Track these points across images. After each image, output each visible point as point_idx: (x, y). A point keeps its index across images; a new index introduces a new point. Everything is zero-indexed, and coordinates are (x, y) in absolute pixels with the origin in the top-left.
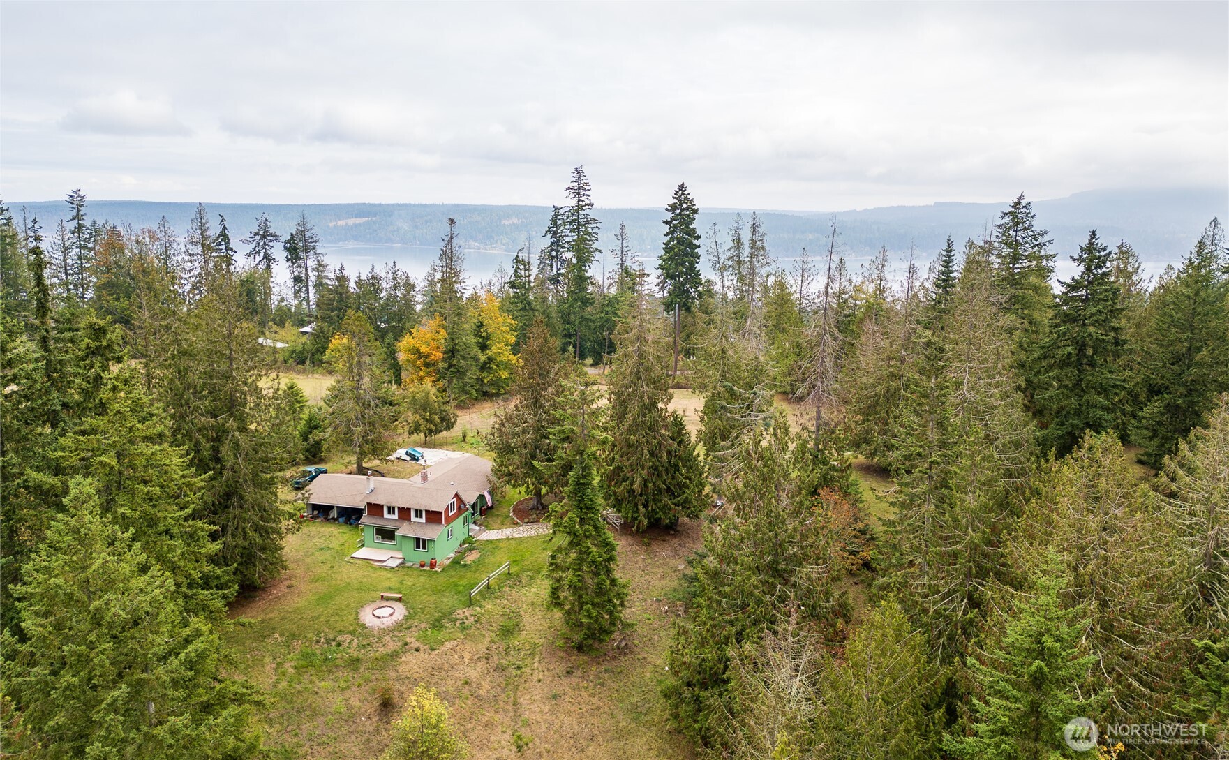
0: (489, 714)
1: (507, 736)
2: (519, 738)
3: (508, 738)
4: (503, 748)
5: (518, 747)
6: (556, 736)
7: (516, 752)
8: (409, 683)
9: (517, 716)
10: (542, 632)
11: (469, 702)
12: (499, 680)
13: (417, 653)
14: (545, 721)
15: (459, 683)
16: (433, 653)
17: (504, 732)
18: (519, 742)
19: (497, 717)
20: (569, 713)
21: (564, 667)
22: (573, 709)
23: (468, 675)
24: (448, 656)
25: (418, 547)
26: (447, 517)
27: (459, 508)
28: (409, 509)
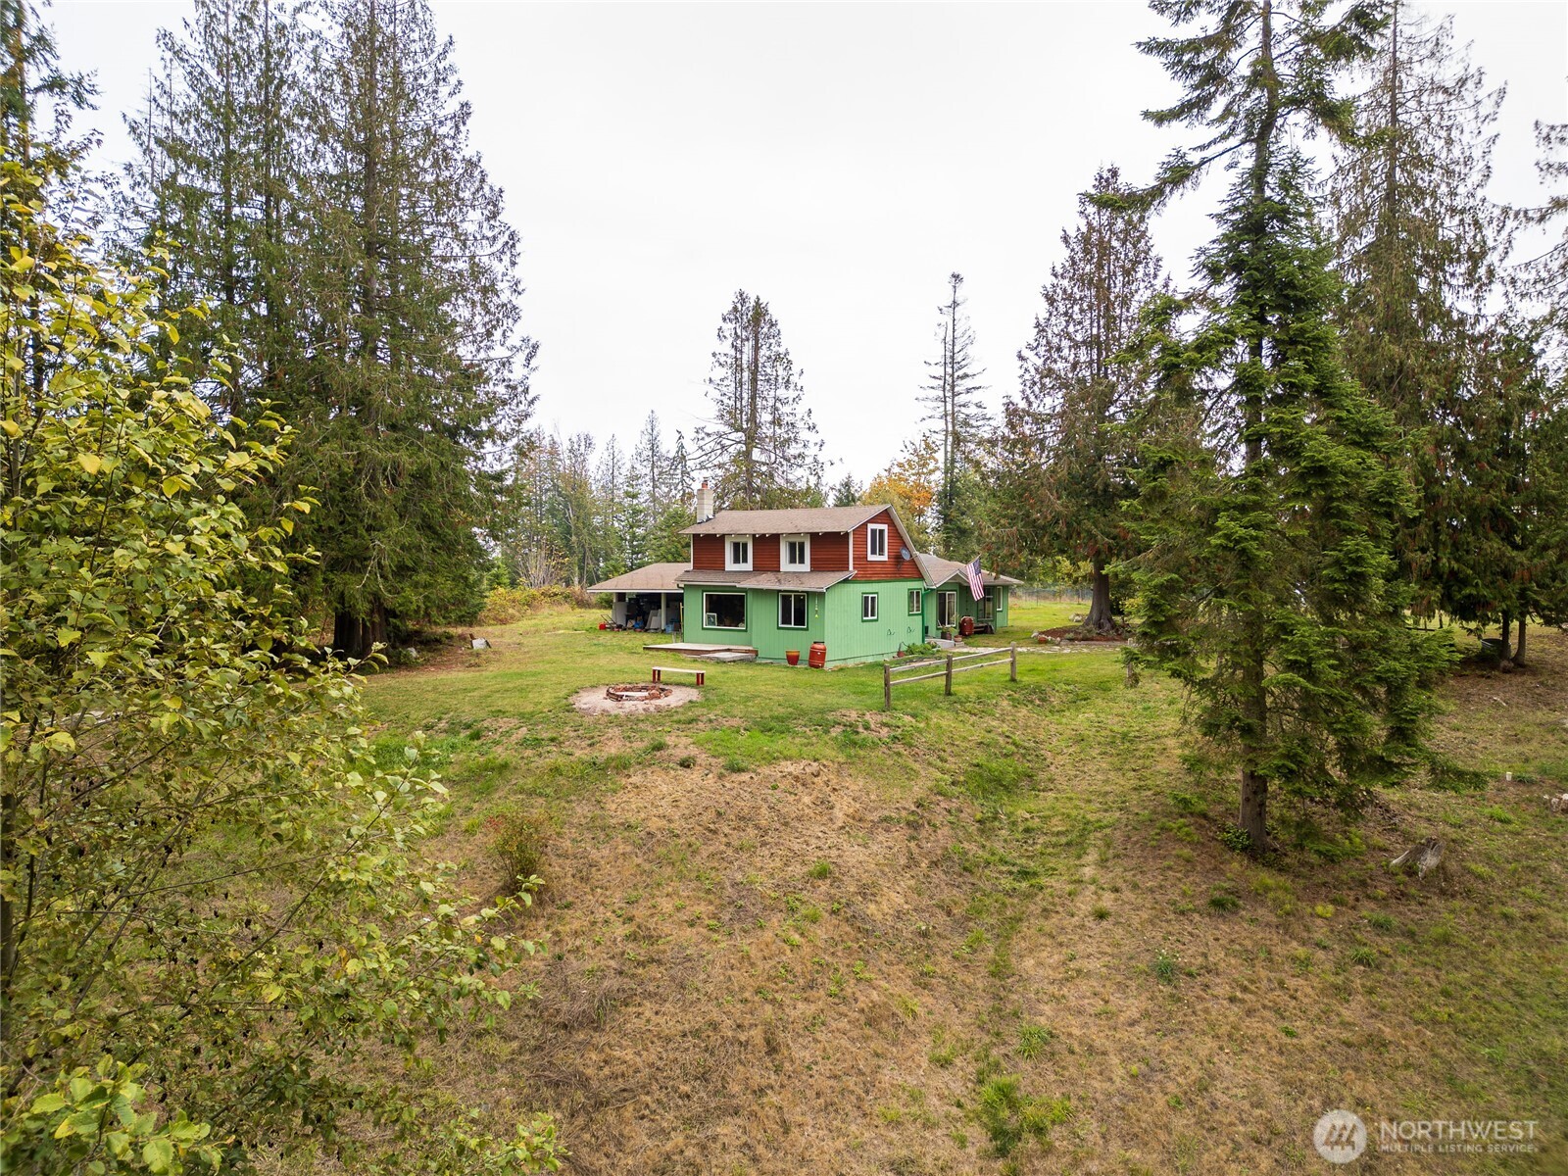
0: (891, 987)
1: (954, 1082)
2: (1006, 1094)
3: (958, 1088)
4: (929, 1125)
5: (998, 1133)
6: (1179, 1123)
7: (985, 1155)
8: (625, 840)
9: (1001, 1014)
10: (1110, 798)
11: (820, 933)
12: (947, 895)
13: (681, 772)
14: (1128, 1051)
15: (797, 870)
16: (736, 777)
17: (944, 1063)
18: (1005, 1113)
19: (921, 1002)
20: (1238, 1041)
21: (1197, 886)
22: (1252, 1026)
23: (834, 853)
24: (778, 794)
25: (787, 620)
26: (861, 559)
27: (897, 559)
28: (775, 538)
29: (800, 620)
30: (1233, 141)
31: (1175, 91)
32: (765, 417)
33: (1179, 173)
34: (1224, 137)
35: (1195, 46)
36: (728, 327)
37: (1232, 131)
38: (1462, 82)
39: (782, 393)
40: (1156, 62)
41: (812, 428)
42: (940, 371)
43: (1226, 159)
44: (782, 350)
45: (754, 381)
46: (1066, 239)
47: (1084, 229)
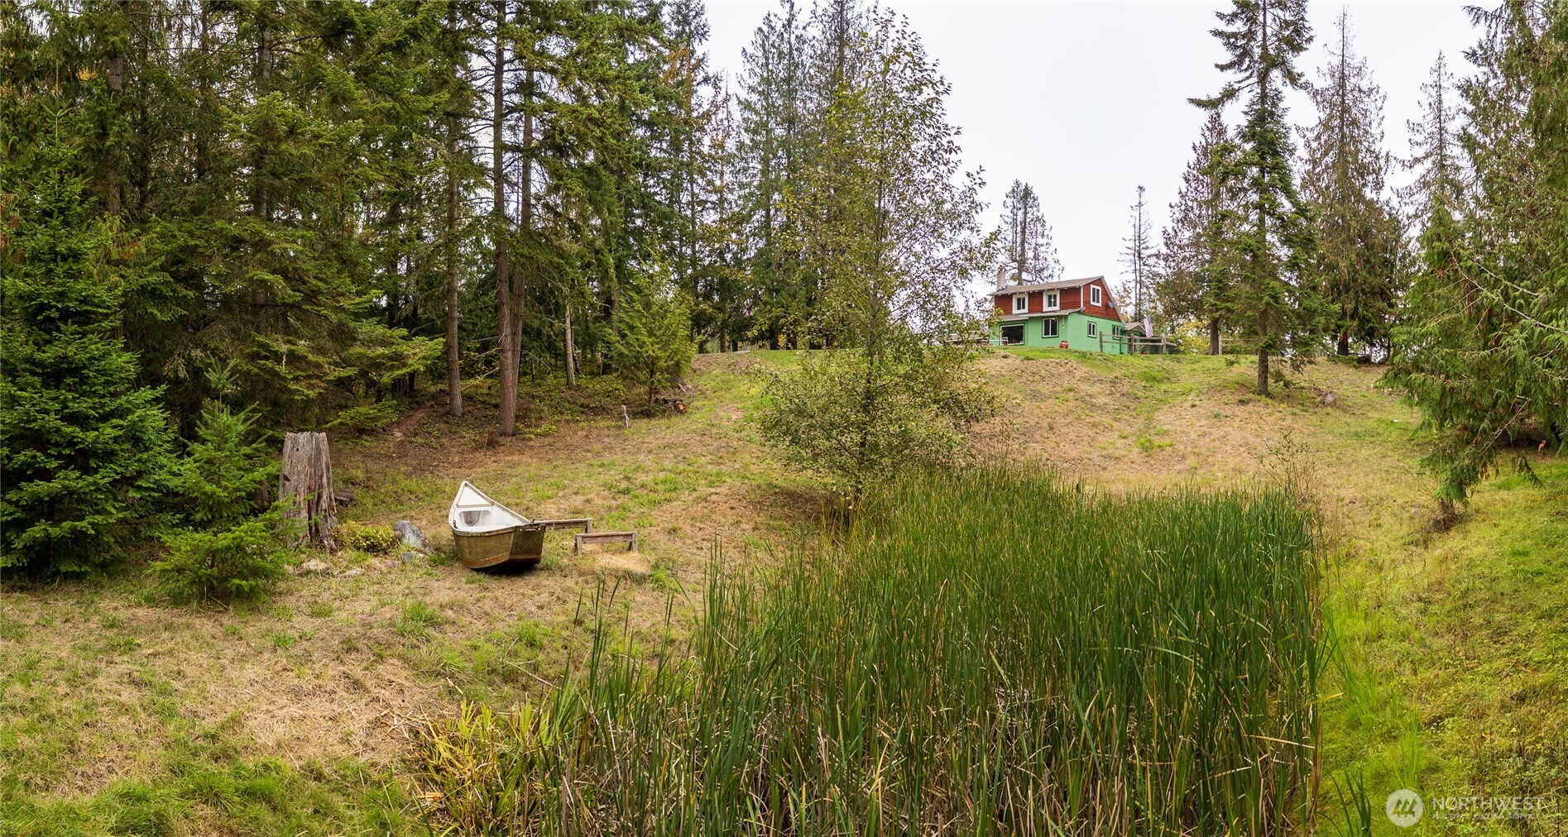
0: (1102, 419)
5: (1145, 448)
6: (1213, 443)
9: (1149, 428)
12: (1126, 403)
14: (1198, 431)
15: (1060, 389)
16: (1029, 361)
18: (1147, 444)
19: (1115, 424)
21: (1235, 399)
23: (1075, 385)
25: (1047, 333)
26: (1087, 302)
27: (1106, 306)
28: (1041, 293)
29: (1054, 332)
30: (1251, 81)
31: (1227, 57)
32: (1030, 254)
33: (1230, 94)
34: (1248, 78)
35: (1235, 35)
36: (1009, 201)
37: (1251, 76)
38: (1371, 90)
39: (1040, 241)
40: (1219, 41)
41: (1057, 262)
42: (1131, 244)
43: (1249, 89)
44: (1040, 215)
45: (1023, 232)
46: (1194, 148)
47: (1204, 143)
